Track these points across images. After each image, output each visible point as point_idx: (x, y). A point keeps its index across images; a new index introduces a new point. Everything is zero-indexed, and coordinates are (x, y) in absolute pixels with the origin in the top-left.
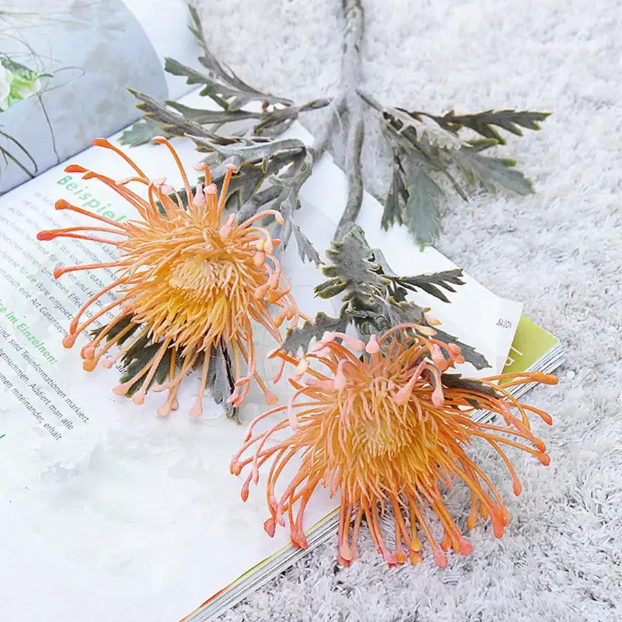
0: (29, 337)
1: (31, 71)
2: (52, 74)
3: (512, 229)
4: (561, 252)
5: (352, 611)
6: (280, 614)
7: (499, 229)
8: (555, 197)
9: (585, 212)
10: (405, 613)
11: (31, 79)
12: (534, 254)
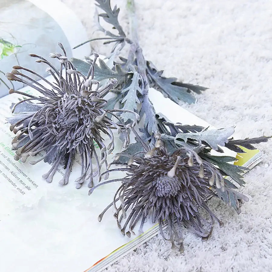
0: (11, 152)
1: (12, 44)
2: (21, 46)
3: (233, 108)
4: (257, 116)
5: (169, 267)
6: (134, 269)
7: (227, 108)
8: (251, 95)
9: (266, 101)
10: (195, 268)
11: (12, 47)
12: (244, 117)
